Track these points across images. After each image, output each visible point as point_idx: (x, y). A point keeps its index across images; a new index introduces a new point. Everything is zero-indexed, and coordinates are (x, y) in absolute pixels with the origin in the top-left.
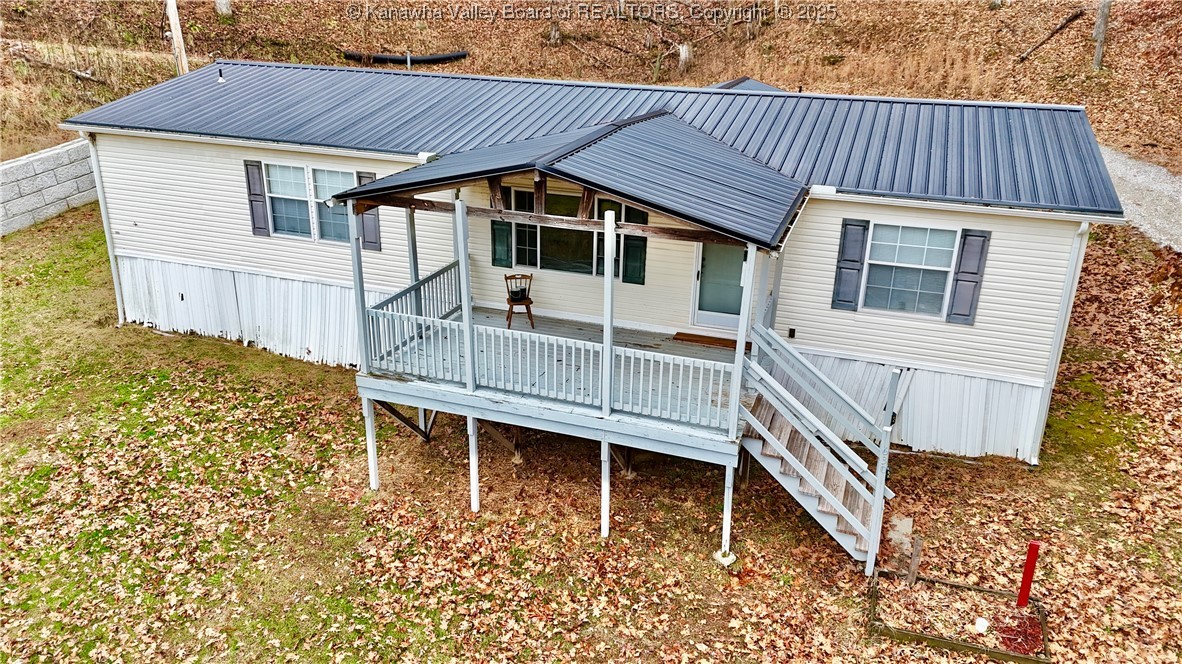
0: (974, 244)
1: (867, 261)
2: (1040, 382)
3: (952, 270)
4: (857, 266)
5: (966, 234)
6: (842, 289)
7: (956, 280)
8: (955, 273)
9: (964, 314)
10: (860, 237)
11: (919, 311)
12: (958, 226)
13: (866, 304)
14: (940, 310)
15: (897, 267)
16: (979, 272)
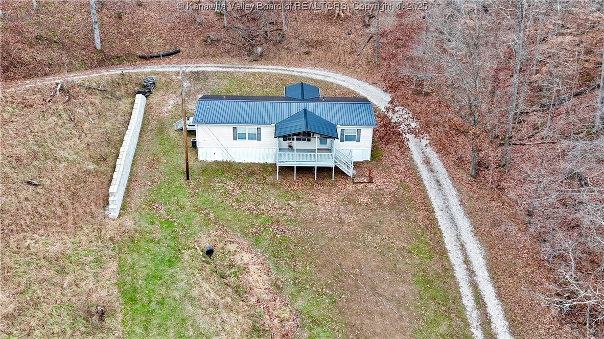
4: (343, 135)
5: (358, 130)
6: (341, 139)
8: (357, 135)
9: (358, 141)
10: (344, 131)
11: (352, 141)
13: (345, 141)
14: (355, 140)
15: (349, 135)
16: (360, 135)
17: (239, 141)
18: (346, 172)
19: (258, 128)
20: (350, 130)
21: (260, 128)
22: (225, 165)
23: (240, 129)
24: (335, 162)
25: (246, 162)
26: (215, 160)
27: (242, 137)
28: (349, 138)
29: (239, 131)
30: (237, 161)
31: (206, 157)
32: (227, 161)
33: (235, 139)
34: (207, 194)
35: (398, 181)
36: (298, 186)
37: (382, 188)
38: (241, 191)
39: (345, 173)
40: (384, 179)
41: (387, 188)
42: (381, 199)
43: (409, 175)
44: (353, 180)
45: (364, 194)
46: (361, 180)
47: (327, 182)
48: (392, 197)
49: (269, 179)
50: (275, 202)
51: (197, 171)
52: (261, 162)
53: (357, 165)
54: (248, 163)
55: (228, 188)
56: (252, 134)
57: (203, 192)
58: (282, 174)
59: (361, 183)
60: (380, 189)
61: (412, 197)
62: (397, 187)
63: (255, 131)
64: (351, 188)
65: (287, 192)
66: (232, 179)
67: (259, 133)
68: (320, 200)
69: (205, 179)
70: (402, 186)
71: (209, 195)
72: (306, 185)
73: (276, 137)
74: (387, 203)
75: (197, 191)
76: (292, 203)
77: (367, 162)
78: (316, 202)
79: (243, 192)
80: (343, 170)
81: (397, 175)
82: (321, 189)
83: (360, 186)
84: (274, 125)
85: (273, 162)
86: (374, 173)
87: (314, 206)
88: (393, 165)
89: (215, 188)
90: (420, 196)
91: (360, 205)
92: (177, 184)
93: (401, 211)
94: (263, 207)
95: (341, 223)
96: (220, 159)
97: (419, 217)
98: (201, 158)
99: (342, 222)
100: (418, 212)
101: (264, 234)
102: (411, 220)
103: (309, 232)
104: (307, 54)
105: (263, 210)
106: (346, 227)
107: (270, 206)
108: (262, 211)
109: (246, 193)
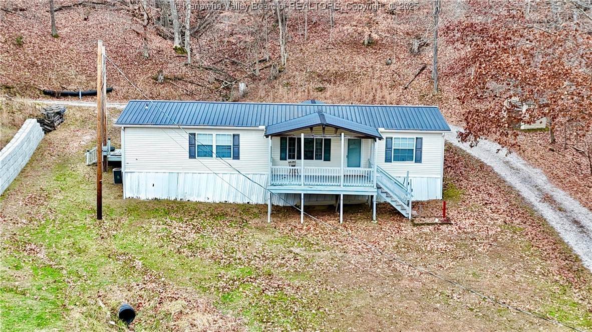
0: (419, 141)
1: (393, 148)
2: (440, 176)
3: (415, 148)
4: (391, 150)
5: (417, 138)
6: (387, 157)
7: (416, 151)
8: (416, 149)
9: (419, 160)
10: (391, 142)
11: (408, 160)
12: (415, 136)
13: (394, 160)
14: (413, 159)
15: (401, 149)
16: (421, 148)
17: (201, 162)
18: (399, 209)
19: (234, 135)
20: (403, 140)
21: (238, 135)
22: (171, 205)
23: (202, 137)
24: (378, 187)
25: (210, 201)
26: (154, 197)
27: (206, 152)
28: (403, 155)
29: (200, 141)
30: (194, 199)
31: (138, 192)
32: (176, 199)
33: (192, 156)
34: (133, 237)
35: (499, 222)
36: (308, 229)
37: (469, 230)
38: (199, 235)
39: (399, 213)
40: (472, 220)
41: (480, 231)
42: (471, 244)
43: (519, 215)
44: (413, 221)
45: (437, 238)
46: (428, 221)
47: (362, 225)
48: (493, 241)
49: (254, 222)
50: (264, 249)
51: (118, 210)
52: (239, 201)
53: (418, 205)
54: (214, 203)
55: (174, 231)
56: (224, 147)
57: (126, 234)
58: (277, 216)
59: (428, 224)
60: (466, 233)
61: (532, 243)
62: (499, 230)
63: (229, 142)
64: (408, 230)
65: (286, 237)
66: (182, 220)
67: (237, 146)
68: (351, 247)
69: (132, 220)
70: (508, 228)
71: (137, 238)
72: (323, 229)
73: (268, 136)
74: (483, 249)
75: (115, 232)
76: (297, 251)
77: (436, 201)
78: (343, 249)
79: (202, 236)
80: (394, 205)
81: (495, 216)
82: (353, 234)
83: (426, 229)
84: (263, 127)
85: (261, 202)
86: (451, 213)
87: (340, 255)
88: (486, 203)
89: (150, 231)
90: (546, 240)
91: (431, 252)
92: (77, 223)
93: (515, 261)
94: (239, 255)
95: (395, 276)
96: (162, 196)
97: (551, 269)
98: (127, 194)
99: (398, 276)
100: (549, 262)
101: (241, 289)
102: (536, 272)
103: (332, 289)
104: (321, 91)
105: (240, 259)
106: (405, 282)
107: (255, 254)
108: (238, 261)
109: (208, 238)
